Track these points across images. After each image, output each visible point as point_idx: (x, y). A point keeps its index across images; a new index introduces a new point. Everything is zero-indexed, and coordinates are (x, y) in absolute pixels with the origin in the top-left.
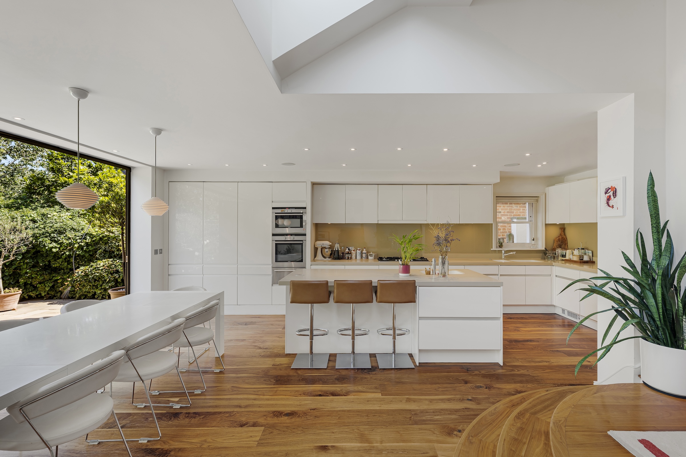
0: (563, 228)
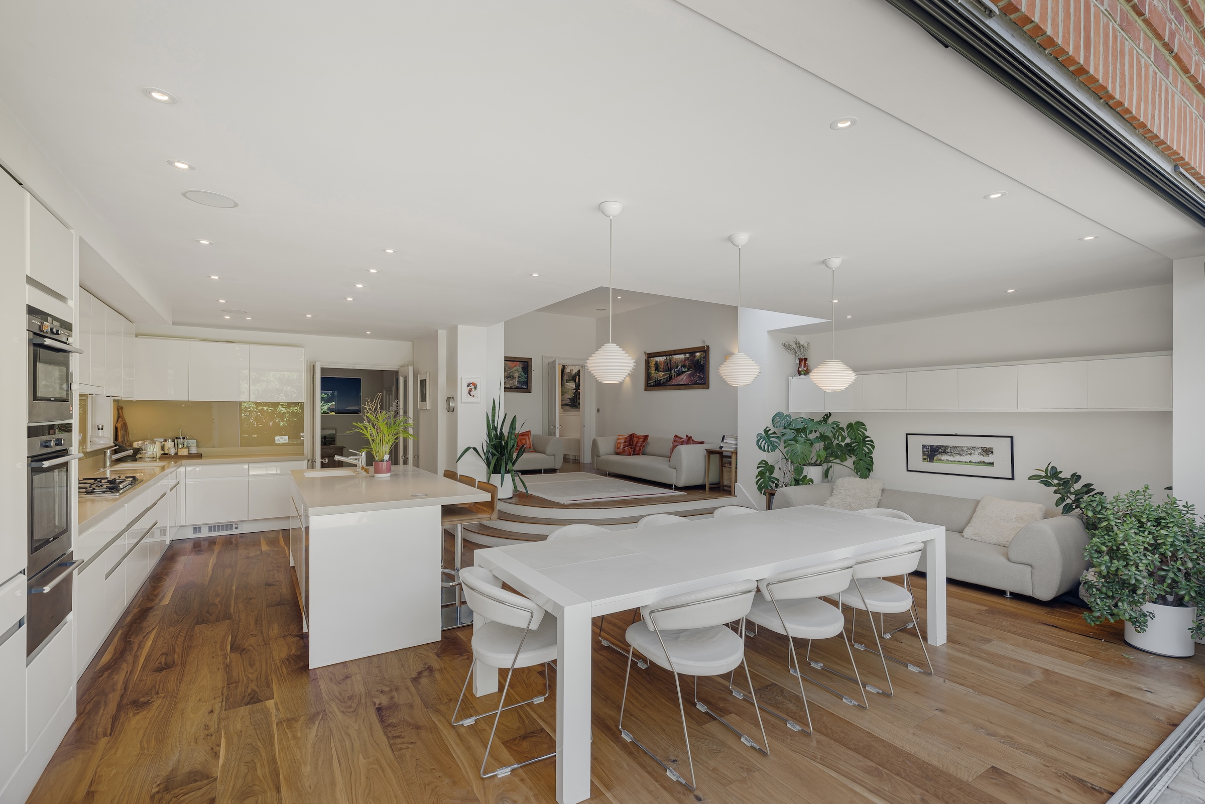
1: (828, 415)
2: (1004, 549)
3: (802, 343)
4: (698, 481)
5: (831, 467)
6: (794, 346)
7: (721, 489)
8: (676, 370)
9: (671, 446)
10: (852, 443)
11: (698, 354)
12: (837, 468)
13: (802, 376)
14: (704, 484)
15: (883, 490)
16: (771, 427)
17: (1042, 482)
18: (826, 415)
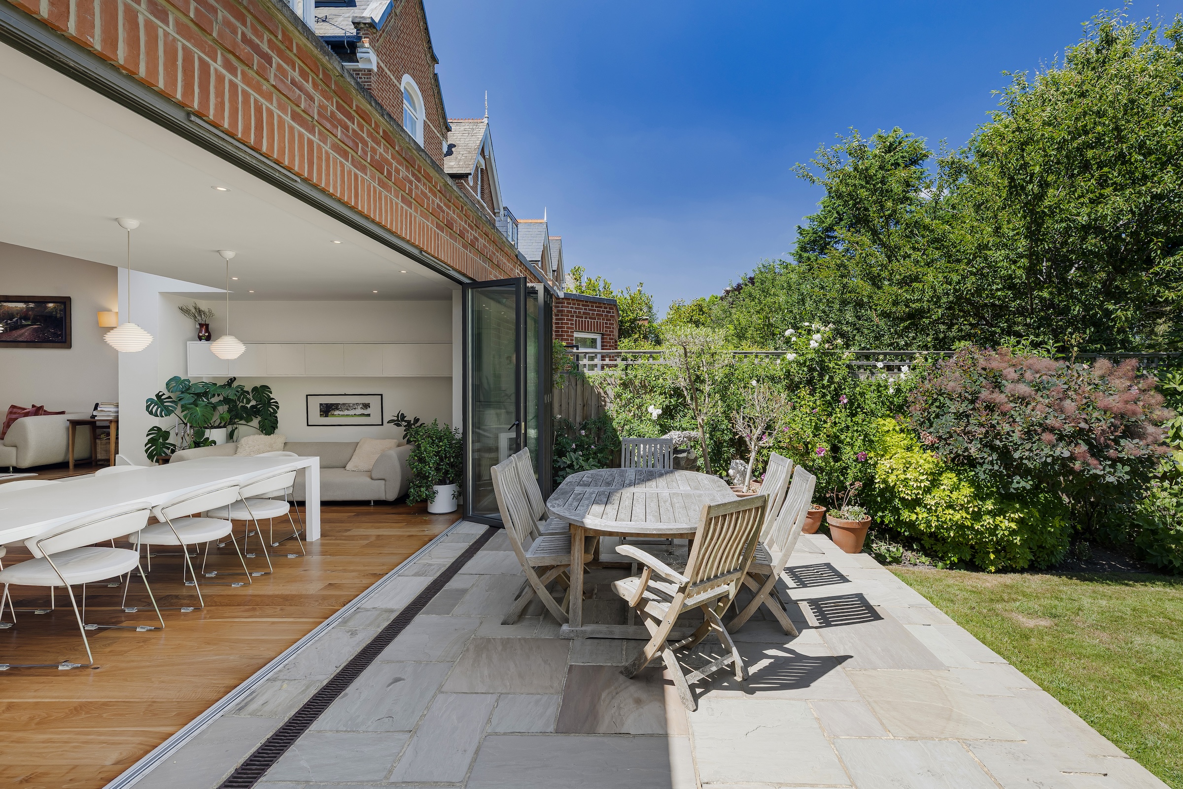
1: (233, 380)
2: (369, 473)
3: (202, 308)
4: (58, 458)
5: (236, 428)
6: (193, 311)
7: (93, 464)
8: (9, 322)
9: (4, 419)
10: (257, 405)
11: (51, 305)
12: (242, 429)
13: (203, 342)
14: (66, 461)
15: (285, 444)
16: (165, 391)
17: (395, 424)
18: (231, 379)
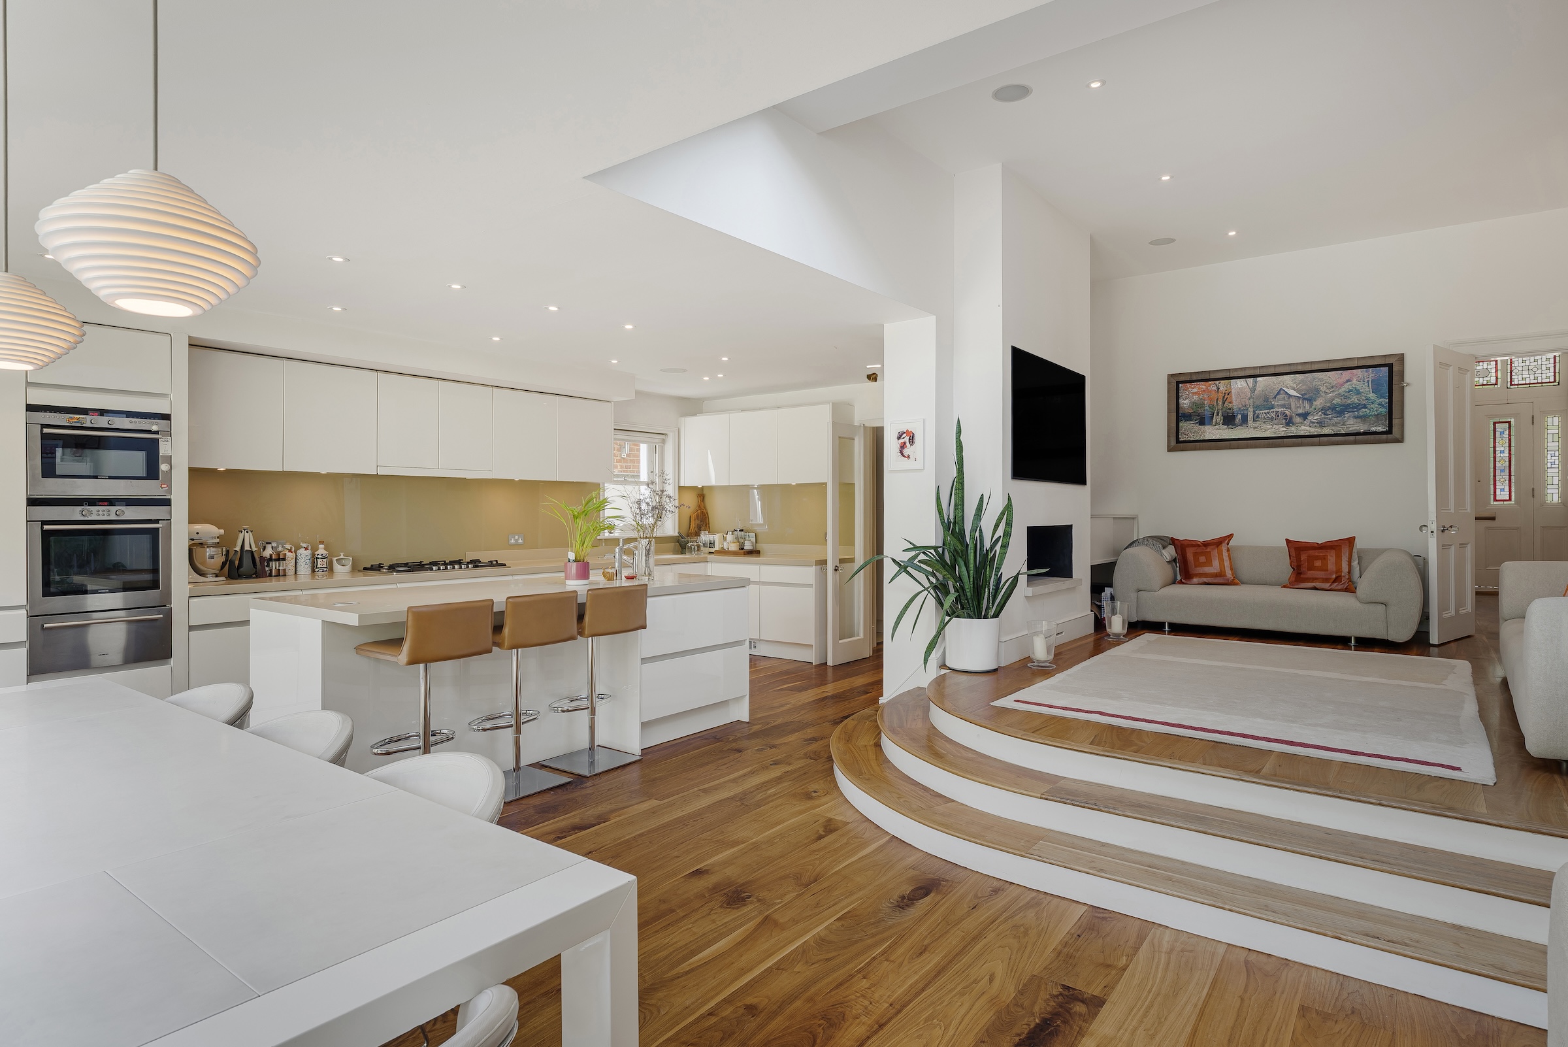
0: (701, 494)
